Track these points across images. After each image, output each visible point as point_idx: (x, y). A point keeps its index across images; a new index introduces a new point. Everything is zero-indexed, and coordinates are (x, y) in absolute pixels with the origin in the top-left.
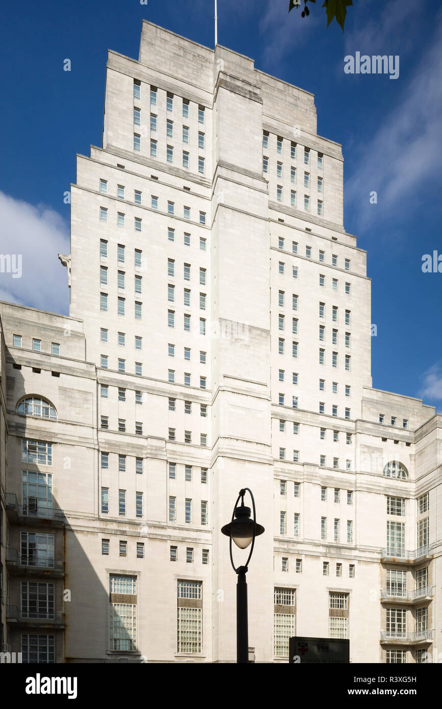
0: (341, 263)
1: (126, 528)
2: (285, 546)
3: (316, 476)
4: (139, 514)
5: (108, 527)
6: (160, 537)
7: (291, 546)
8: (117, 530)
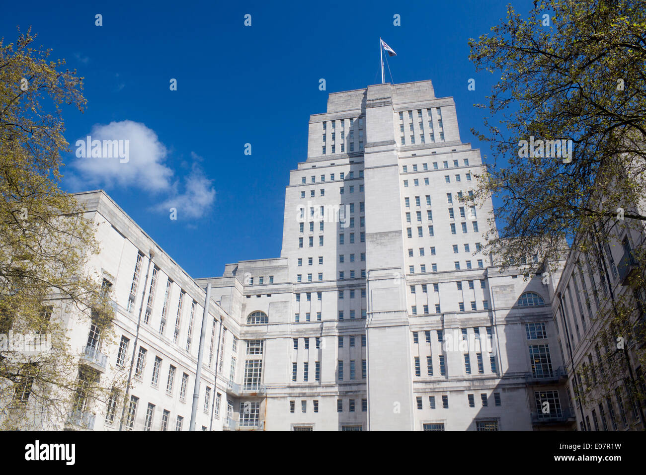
0: (461, 163)
1: (307, 391)
2: (431, 386)
3: (454, 322)
4: (318, 377)
5: (294, 392)
6: (329, 394)
7: (436, 386)
8: (300, 393)
